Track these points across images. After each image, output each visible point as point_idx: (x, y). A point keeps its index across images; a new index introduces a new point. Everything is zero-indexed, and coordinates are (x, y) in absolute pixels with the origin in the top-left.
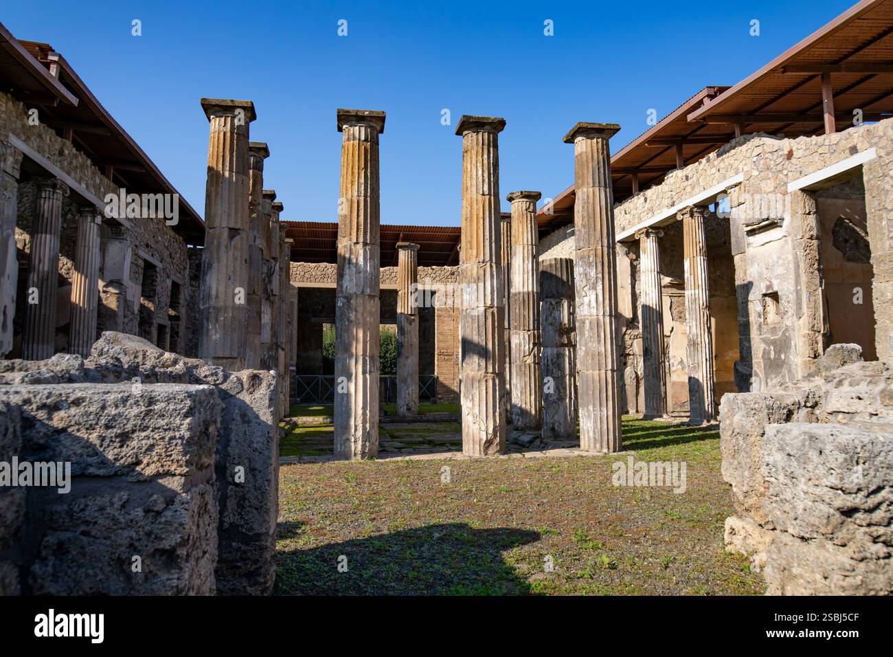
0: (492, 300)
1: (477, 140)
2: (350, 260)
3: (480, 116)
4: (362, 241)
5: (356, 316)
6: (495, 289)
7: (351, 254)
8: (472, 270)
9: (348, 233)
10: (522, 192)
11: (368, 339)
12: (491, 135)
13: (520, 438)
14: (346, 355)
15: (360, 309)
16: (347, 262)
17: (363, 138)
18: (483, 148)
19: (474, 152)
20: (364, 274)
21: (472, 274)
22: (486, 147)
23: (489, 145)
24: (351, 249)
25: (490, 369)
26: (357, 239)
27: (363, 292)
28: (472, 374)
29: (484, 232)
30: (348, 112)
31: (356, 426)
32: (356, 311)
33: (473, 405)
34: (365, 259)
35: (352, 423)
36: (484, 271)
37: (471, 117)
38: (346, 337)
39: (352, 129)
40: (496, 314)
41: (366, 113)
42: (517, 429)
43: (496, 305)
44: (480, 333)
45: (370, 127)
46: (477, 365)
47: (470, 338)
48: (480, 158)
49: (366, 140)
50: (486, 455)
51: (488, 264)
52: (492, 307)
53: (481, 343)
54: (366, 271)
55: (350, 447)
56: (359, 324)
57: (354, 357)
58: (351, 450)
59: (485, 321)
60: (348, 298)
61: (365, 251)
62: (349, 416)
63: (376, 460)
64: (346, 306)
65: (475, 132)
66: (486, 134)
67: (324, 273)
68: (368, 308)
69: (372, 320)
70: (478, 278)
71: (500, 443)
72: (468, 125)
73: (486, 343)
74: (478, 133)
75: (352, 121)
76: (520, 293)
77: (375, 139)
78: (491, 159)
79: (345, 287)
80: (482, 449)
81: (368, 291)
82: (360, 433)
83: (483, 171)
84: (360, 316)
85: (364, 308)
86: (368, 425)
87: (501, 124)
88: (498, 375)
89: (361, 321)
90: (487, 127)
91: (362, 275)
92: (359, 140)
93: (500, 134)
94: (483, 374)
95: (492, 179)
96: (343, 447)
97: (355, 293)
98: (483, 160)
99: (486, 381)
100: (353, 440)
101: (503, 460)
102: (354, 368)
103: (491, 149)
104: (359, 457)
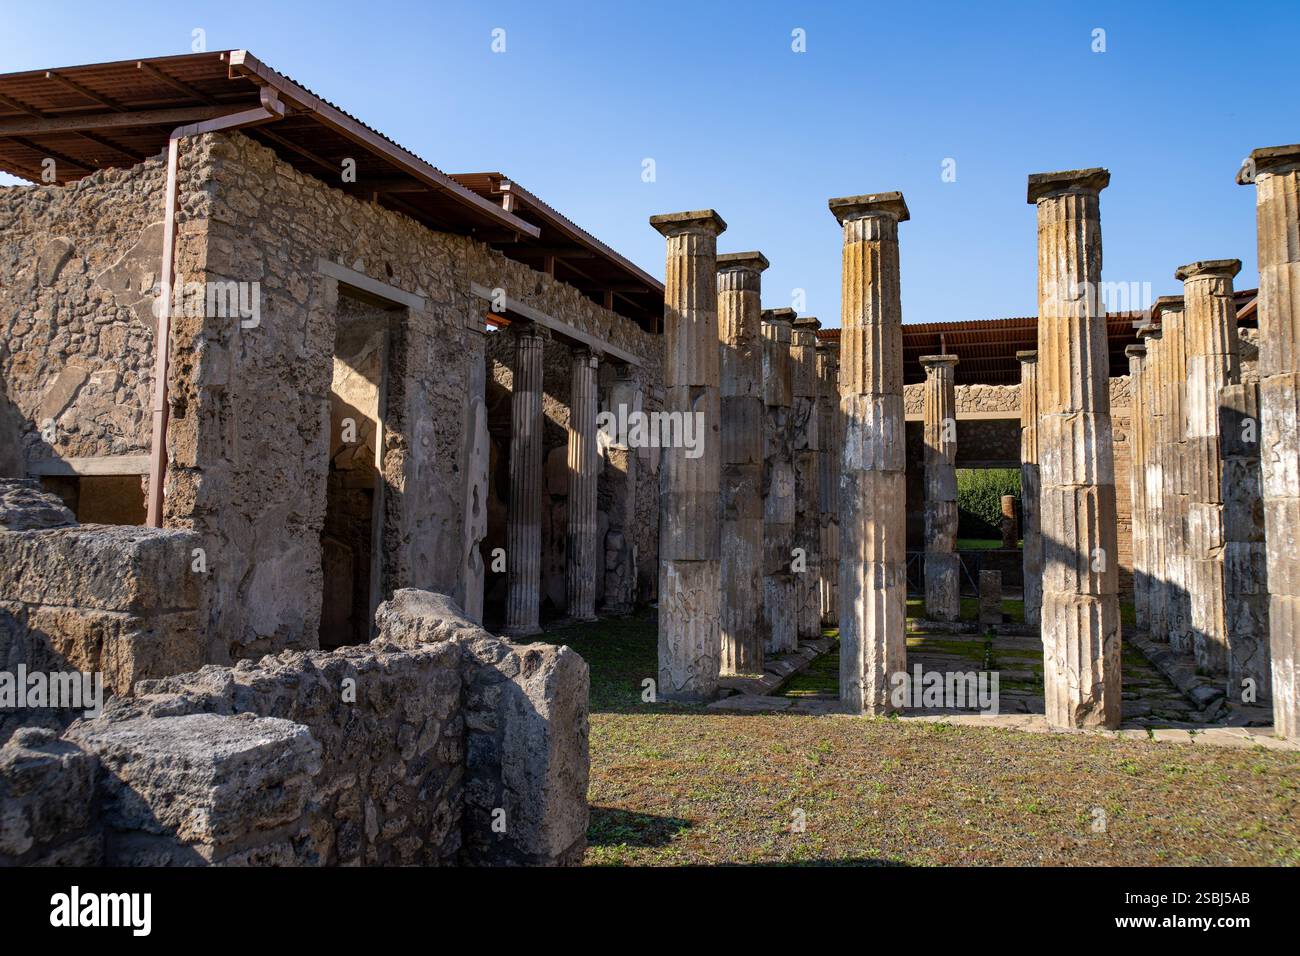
0: (1088, 473)
1: (1058, 210)
2: (854, 419)
3: (1059, 172)
4: (871, 390)
5: (864, 503)
6: (1094, 455)
7: (855, 411)
8: (1052, 426)
9: (851, 380)
10: (1200, 264)
11: (883, 537)
12: (1083, 199)
13: (1196, 692)
14: (852, 560)
15: (870, 493)
16: (850, 422)
17: (869, 236)
18: (1067, 223)
19: (1053, 231)
20: (874, 440)
21: (1053, 431)
22: (1072, 221)
23: (1078, 217)
24: (855, 405)
25: (1086, 588)
26: (864, 388)
27: (874, 467)
28: (1055, 594)
29: (1071, 362)
30: (845, 201)
31: (866, 666)
32: (864, 495)
33: (1058, 644)
34: (876, 417)
35: (861, 660)
36: (1073, 426)
37: (1042, 176)
38: (851, 534)
39: (852, 224)
40: (1096, 497)
41: (872, 198)
42: (1200, 672)
43: (1095, 483)
44: (1068, 528)
45: (880, 218)
46: (1062, 580)
47: (1051, 535)
48: (1062, 240)
49: (874, 238)
50: (1080, 727)
51: (1081, 414)
52: (1089, 486)
53: (1069, 545)
54: (879, 436)
55: (860, 695)
56: (869, 515)
57: (863, 564)
58: (860, 699)
59: (1076, 508)
60: (853, 477)
61: (876, 405)
62: (856, 650)
63: (899, 718)
64: (850, 488)
65: (1053, 198)
66: (1073, 200)
67: (921, 398)
68: (883, 491)
69: (890, 507)
70: (1063, 439)
71: (1107, 710)
72: (1042, 188)
73: (1078, 544)
74: (1058, 199)
75: (852, 213)
76: (1201, 439)
77: (890, 232)
78: (1084, 239)
79: (848, 460)
80: (1073, 717)
81: (882, 465)
82: (871, 677)
83: (1068, 261)
84: (869, 502)
85: (876, 491)
86: (884, 665)
87: (1101, 178)
88: (1101, 598)
89: (872, 511)
90: (1075, 187)
91: (872, 441)
92: (864, 240)
93: (1103, 195)
94: (1074, 596)
95: (1086, 272)
96: (849, 693)
97: (862, 468)
98: (1067, 243)
99: (1079, 607)
100: (862, 685)
101: (1103, 742)
102: (862, 579)
103: (1083, 222)
104: (872, 710)
